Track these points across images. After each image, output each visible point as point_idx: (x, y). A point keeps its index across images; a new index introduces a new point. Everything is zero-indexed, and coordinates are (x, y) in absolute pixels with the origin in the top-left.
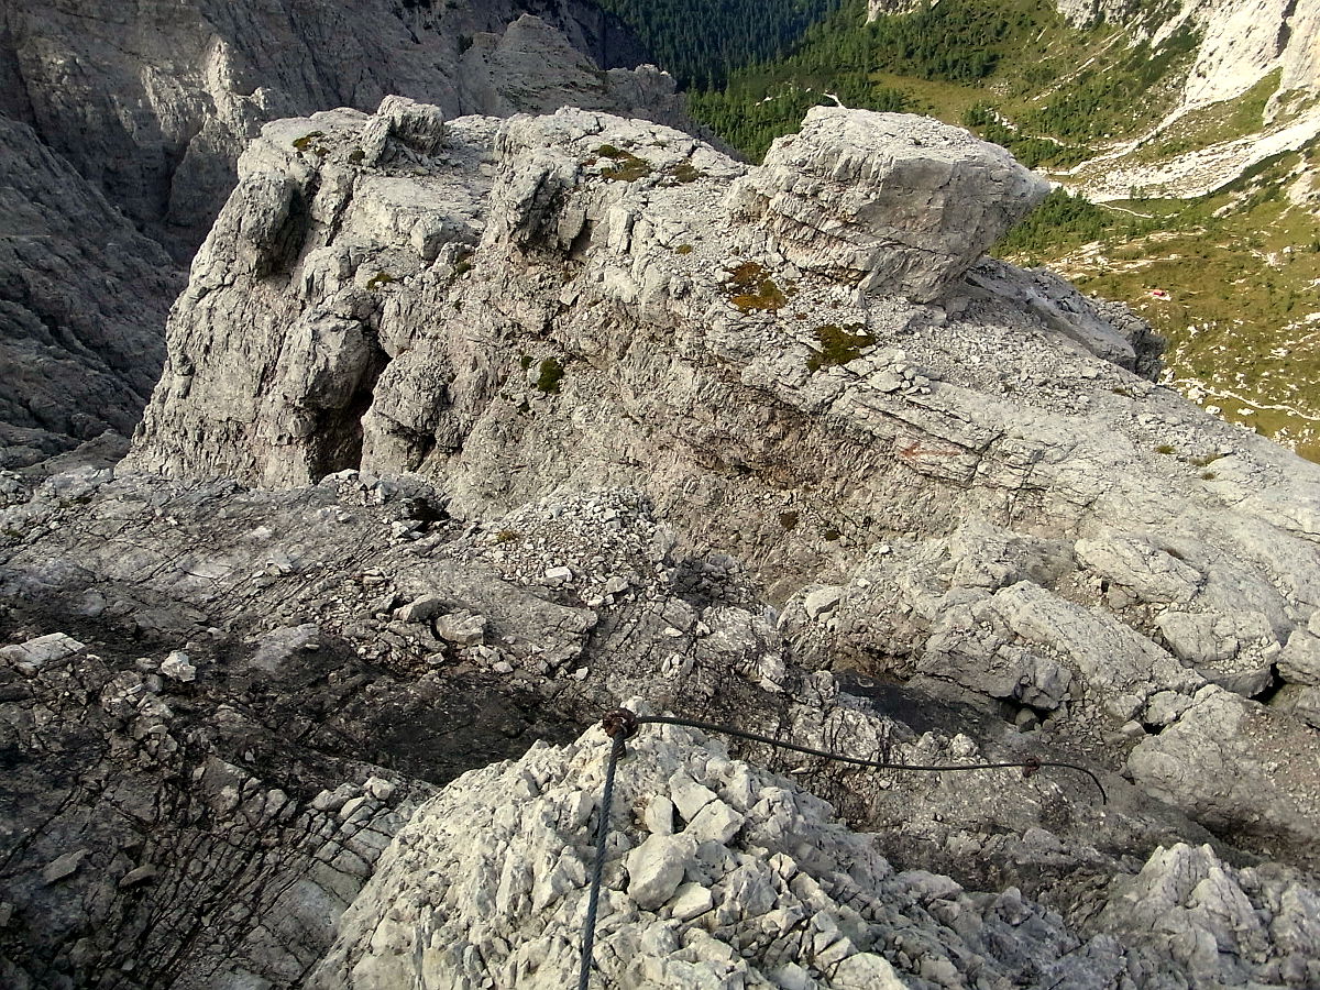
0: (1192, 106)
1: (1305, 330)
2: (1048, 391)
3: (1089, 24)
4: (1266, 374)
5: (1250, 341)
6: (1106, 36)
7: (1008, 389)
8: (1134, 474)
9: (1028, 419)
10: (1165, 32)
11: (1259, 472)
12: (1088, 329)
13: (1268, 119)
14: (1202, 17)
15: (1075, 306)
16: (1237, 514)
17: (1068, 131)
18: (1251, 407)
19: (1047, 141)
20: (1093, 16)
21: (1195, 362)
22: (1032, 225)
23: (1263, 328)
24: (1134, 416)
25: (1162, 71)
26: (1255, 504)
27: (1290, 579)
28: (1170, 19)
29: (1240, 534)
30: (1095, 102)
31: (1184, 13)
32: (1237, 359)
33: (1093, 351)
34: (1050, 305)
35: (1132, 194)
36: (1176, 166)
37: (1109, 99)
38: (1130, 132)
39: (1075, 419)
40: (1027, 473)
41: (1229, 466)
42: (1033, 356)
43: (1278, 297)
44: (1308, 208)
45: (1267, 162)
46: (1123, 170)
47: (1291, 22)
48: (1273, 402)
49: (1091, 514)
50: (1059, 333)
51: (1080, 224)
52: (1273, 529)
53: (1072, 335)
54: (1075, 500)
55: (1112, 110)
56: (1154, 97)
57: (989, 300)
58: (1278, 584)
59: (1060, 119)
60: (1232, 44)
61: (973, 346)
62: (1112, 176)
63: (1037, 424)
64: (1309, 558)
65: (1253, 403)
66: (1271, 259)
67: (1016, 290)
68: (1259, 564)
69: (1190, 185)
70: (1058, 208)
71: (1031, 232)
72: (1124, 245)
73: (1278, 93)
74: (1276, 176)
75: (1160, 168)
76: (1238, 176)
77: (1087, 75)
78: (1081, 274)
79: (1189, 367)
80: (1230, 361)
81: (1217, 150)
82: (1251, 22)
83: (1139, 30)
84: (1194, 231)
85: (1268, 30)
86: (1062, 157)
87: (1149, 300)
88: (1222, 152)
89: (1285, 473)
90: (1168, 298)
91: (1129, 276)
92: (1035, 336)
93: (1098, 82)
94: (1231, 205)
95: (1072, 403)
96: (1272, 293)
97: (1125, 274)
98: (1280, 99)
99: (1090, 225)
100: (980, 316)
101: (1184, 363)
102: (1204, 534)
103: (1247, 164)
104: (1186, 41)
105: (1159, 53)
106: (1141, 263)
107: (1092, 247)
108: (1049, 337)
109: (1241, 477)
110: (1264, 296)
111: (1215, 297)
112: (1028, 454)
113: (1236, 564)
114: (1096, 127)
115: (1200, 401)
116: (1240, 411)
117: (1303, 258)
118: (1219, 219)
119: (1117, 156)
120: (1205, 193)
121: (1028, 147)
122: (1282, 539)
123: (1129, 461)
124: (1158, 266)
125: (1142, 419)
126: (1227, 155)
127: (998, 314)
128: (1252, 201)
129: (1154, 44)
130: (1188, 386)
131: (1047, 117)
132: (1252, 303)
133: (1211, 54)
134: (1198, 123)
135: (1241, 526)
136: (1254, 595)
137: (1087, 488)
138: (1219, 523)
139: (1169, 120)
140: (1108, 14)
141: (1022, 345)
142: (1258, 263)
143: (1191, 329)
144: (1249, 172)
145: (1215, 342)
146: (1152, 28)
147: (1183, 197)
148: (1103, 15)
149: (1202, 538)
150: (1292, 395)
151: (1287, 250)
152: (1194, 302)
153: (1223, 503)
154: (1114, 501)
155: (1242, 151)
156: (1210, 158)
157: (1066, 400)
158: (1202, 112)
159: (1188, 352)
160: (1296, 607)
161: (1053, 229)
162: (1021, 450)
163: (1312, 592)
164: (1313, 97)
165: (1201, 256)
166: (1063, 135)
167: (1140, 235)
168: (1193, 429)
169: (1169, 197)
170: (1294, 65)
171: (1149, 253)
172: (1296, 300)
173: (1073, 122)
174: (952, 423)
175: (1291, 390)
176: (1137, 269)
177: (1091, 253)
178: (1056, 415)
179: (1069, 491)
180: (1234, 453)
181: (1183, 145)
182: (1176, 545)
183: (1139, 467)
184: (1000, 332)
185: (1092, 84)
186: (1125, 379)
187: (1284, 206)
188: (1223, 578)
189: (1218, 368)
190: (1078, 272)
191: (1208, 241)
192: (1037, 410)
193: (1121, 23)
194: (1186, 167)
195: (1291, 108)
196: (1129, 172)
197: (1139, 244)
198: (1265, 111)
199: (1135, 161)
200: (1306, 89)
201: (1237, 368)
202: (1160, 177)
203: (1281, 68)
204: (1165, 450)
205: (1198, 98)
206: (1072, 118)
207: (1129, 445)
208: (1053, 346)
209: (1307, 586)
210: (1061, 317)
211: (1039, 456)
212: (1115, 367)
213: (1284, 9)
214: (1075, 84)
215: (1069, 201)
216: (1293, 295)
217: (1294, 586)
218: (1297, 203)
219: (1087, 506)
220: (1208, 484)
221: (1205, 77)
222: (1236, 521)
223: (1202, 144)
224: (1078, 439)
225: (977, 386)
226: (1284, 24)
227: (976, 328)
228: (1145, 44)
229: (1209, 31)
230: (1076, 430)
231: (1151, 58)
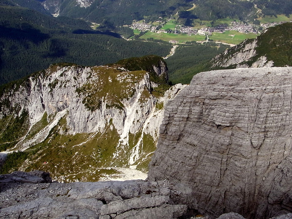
0: (33, 125)
1: (76, 156)
2: (28, 197)
3: (3, 117)
4: (74, 168)
5: (68, 163)
6: (8, 118)
7: (18, 202)
8: (55, 204)
9: (26, 206)
10: (20, 113)
11: (78, 189)
12: (31, 179)
13: (49, 122)
14: (26, 108)
15: (26, 176)
16: (78, 200)
17: (10, 140)
18: (74, 175)
19: (6, 144)
20: (4, 115)
21: (60, 172)
22: (12, 162)
23: (69, 159)
24: (49, 192)
25: (24, 120)
26: (80, 196)
27: (94, 207)
28: (20, 110)
29: (81, 204)
30: (13, 131)
31: (22, 108)
32: (67, 168)
33: (34, 183)
34: (20, 178)
35: (30, 146)
36: (36, 137)
37: (15, 130)
38: (23, 135)
39: (36, 200)
40: (32, 217)
41: (72, 192)
42: (21, 191)
43: (68, 152)
44: (64, 134)
45: (53, 129)
46: (25, 142)
47: (43, 103)
48: (78, 172)
49: (50, 217)
50: (25, 183)
51: (22, 157)
52: (86, 199)
53: (28, 182)
54: (45, 216)
55: (17, 132)
56: (24, 126)
57: (5, 185)
58: (92, 209)
59: (7, 138)
60: (35, 111)
61: (5, 197)
62: (24, 144)
63: (29, 205)
64: (95, 201)
65: (75, 174)
66: (63, 146)
67: (10, 179)
68: (87, 207)
69: (41, 139)
70: (16, 156)
71: (12, 163)
72: (33, 157)
73: (48, 116)
74: (56, 131)
75: (33, 139)
76: (49, 134)
77: (8, 127)
78: (27, 167)
79: (59, 174)
80: (66, 169)
81: (42, 131)
82: (36, 105)
83: (15, 115)
84: (46, 148)
85: (40, 106)
86: (11, 145)
87: (44, 165)
88: (43, 131)
89: (83, 187)
90: (48, 163)
91: (38, 162)
92: (19, 187)
93: (11, 128)
94: (50, 140)
95: (34, 196)
96: (67, 152)
97: (37, 162)
98: (49, 117)
99: (24, 156)
100: (4, 189)
101: (58, 174)
102: (74, 208)
103: (49, 131)
104: (26, 113)
105: (21, 117)
106: (39, 159)
107: (27, 160)
108: (22, 185)
109: (75, 192)
110: (65, 154)
111: (57, 158)
112: (30, 213)
113: (83, 210)
114: (15, 136)
115: (65, 179)
116: (73, 177)
117: (69, 143)
118: (49, 143)
119: (23, 140)
120: (44, 140)
121: (2, 146)
122: (88, 200)
123: (52, 202)
124: (42, 158)
125: (50, 192)
126: (45, 131)
127: (8, 186)
128: (54, 137)
129: (19, 116)
130: (61, 178)
131: (4, 139)
132: (64, 156)
133: (32, 114)
134: (36, 127)
135: (80, 202)
136: (89, 214)
137: (46, 212)
138: (75, 204)
139: (30, 129)
140: (7, 114)
141: (17, 190)
142: (61, 148)
143: (55, 166)
144: (50, 132)
145: (61, 167)
146: (17, 113)
147: (41, 142)
148: (5, 115)
149: (74, 209)
150: (81, 169)
151: (65, 143)
152: (53, 161)
153: (75, 200)
154: (53, 212)
155: (47, 129)
156: (42, 133)
157: (33, 197)
158: (36, 125)
159: (57, 171)
160: (98, 212)
161: (17, 160)
162: (28, 213)
163: (99, 207)
164: (54, 115)
165: (50, 152)
166: (9, 141)
167: (36, 153)
168: (62, 188)
169: (38, 143)
170: (48, 110)
171: (39, 156)
172: (71, 152)
173: (10, 137)
174: (8, 217)
175: (80, 168)
176: (39, 160)
177: (28, 161)
178: (32, 201)
179: (43, 216)
180: (72, 188)
181: (35, 133)
182: (70, 213)
183: (55, 202)
184: (10, 190)
185: (10, 128)
186: (43, 185)
187: (60, 136)
188: (81, 214)
189: (64, 171)
190: (27, 166)
191: (50, 148)
192: (27, 202)
193: (10, 114)
194: (38, 136)
195: (52, 118)
196: (27, 142)
197: (36, 155)
198: (47, 120)
199: (27, 140)
200: (53, 114)
201: (68, 169)
202: (34, 140)
203: (46, 112)
204: (58, 195)
205: (33, 123)
206: (9, 136)
207: (51, 198)
208: (25, 187)
209: (97, 206)
210: (23, 180)
211: (32, 212)
212: (40, 184)
213: (41, 101)
214: (7, 130)
215: (17, 153)
216: (71, 151)
217: (95, 208)
218: (62, 134)
219: (48, 216)
220: (70, 197)
221: (33, 118)
222: (78, 202)
223: (39, 131)
224: (39, 203)
225: (11, 205)
226: (42, 104)
227: (4, 192)
228: (17, 117)
229: (29, 110)
230: (38, 202)
231: (20, 119)
